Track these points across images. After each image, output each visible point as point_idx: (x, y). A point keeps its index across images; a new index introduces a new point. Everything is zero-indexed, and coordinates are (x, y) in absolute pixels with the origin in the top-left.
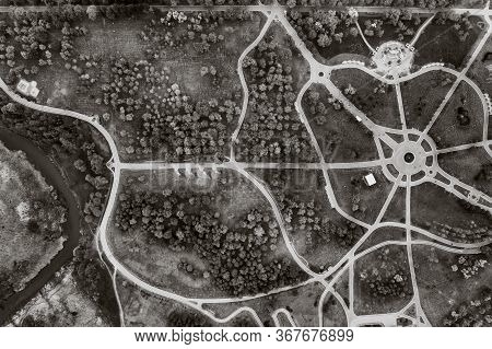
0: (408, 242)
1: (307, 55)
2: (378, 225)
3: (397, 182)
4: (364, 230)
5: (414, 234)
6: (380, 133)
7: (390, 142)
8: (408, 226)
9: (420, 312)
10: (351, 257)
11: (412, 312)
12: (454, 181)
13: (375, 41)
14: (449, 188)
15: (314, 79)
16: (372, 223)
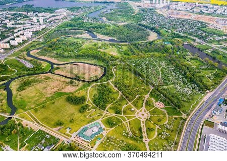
0: (124, 122)
1: (149, 93)
2: (124, 116)
3: (136, 115)
4: (121, 114)
5: (127, 123)
6: (144, 108)
7: (143, 110)
8: (128, 121)
9: (108, 131)
10: (114, 115)
11: (107, 130)
12: (144, 125)
13: (161, 101)
14: (142, 125)
15: (146, 96)
16: (124, 115)
